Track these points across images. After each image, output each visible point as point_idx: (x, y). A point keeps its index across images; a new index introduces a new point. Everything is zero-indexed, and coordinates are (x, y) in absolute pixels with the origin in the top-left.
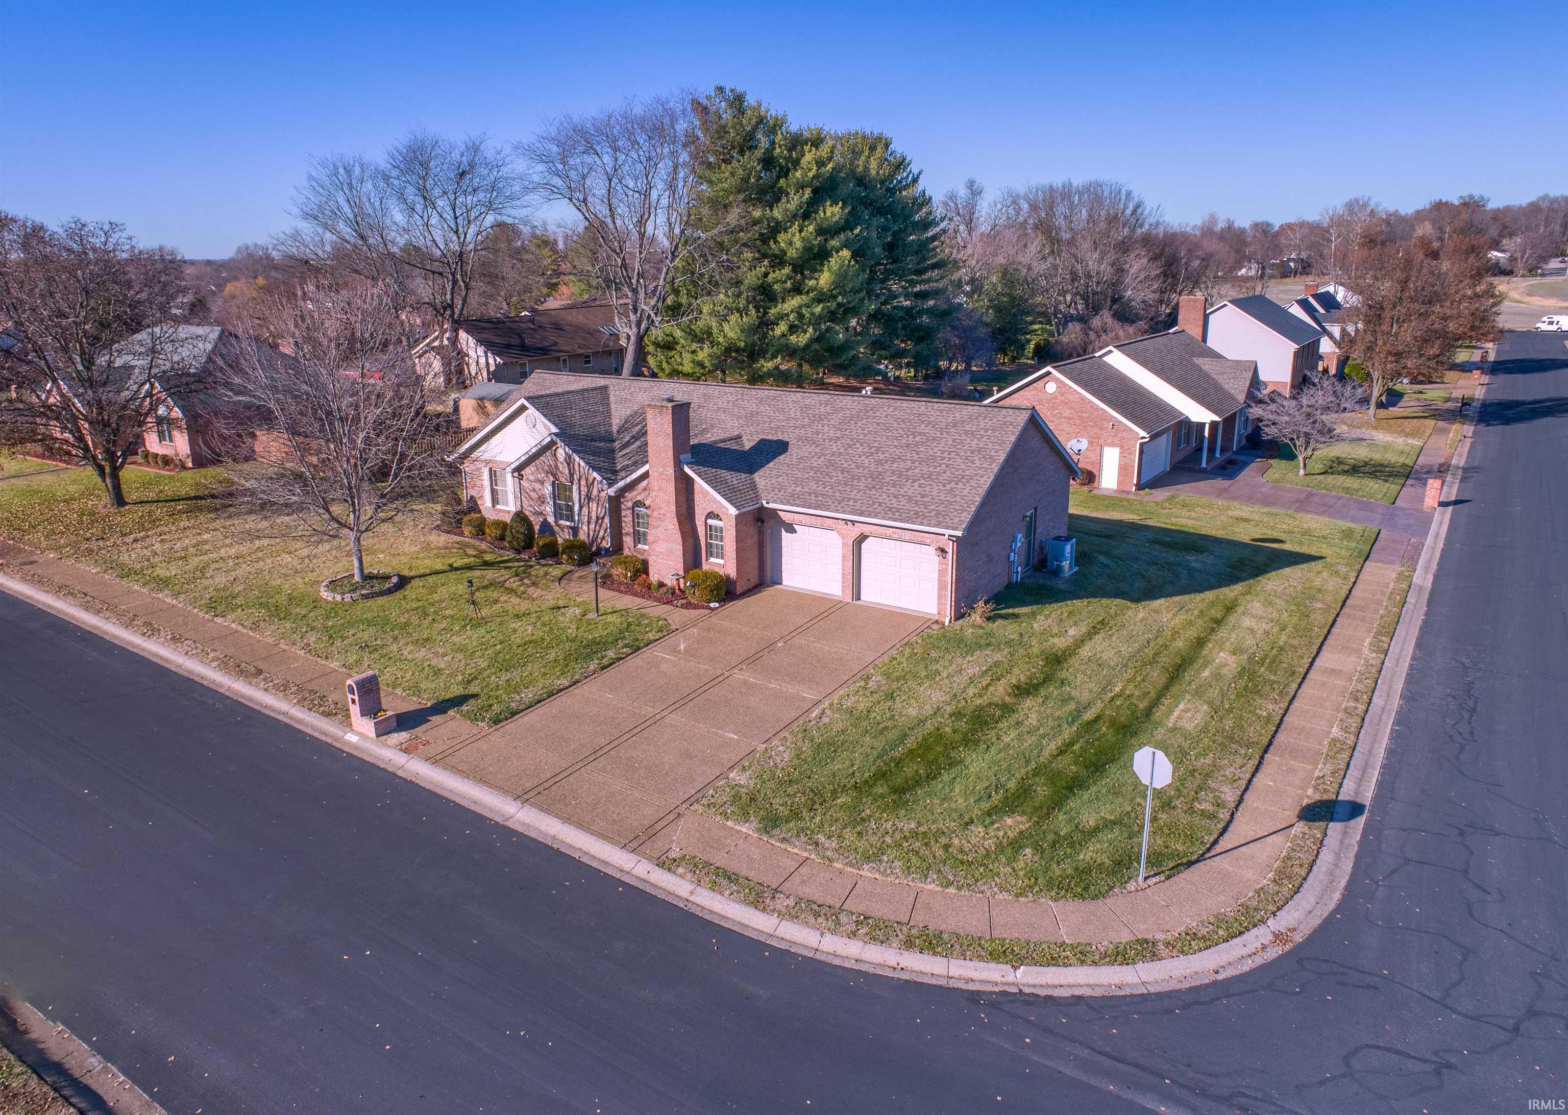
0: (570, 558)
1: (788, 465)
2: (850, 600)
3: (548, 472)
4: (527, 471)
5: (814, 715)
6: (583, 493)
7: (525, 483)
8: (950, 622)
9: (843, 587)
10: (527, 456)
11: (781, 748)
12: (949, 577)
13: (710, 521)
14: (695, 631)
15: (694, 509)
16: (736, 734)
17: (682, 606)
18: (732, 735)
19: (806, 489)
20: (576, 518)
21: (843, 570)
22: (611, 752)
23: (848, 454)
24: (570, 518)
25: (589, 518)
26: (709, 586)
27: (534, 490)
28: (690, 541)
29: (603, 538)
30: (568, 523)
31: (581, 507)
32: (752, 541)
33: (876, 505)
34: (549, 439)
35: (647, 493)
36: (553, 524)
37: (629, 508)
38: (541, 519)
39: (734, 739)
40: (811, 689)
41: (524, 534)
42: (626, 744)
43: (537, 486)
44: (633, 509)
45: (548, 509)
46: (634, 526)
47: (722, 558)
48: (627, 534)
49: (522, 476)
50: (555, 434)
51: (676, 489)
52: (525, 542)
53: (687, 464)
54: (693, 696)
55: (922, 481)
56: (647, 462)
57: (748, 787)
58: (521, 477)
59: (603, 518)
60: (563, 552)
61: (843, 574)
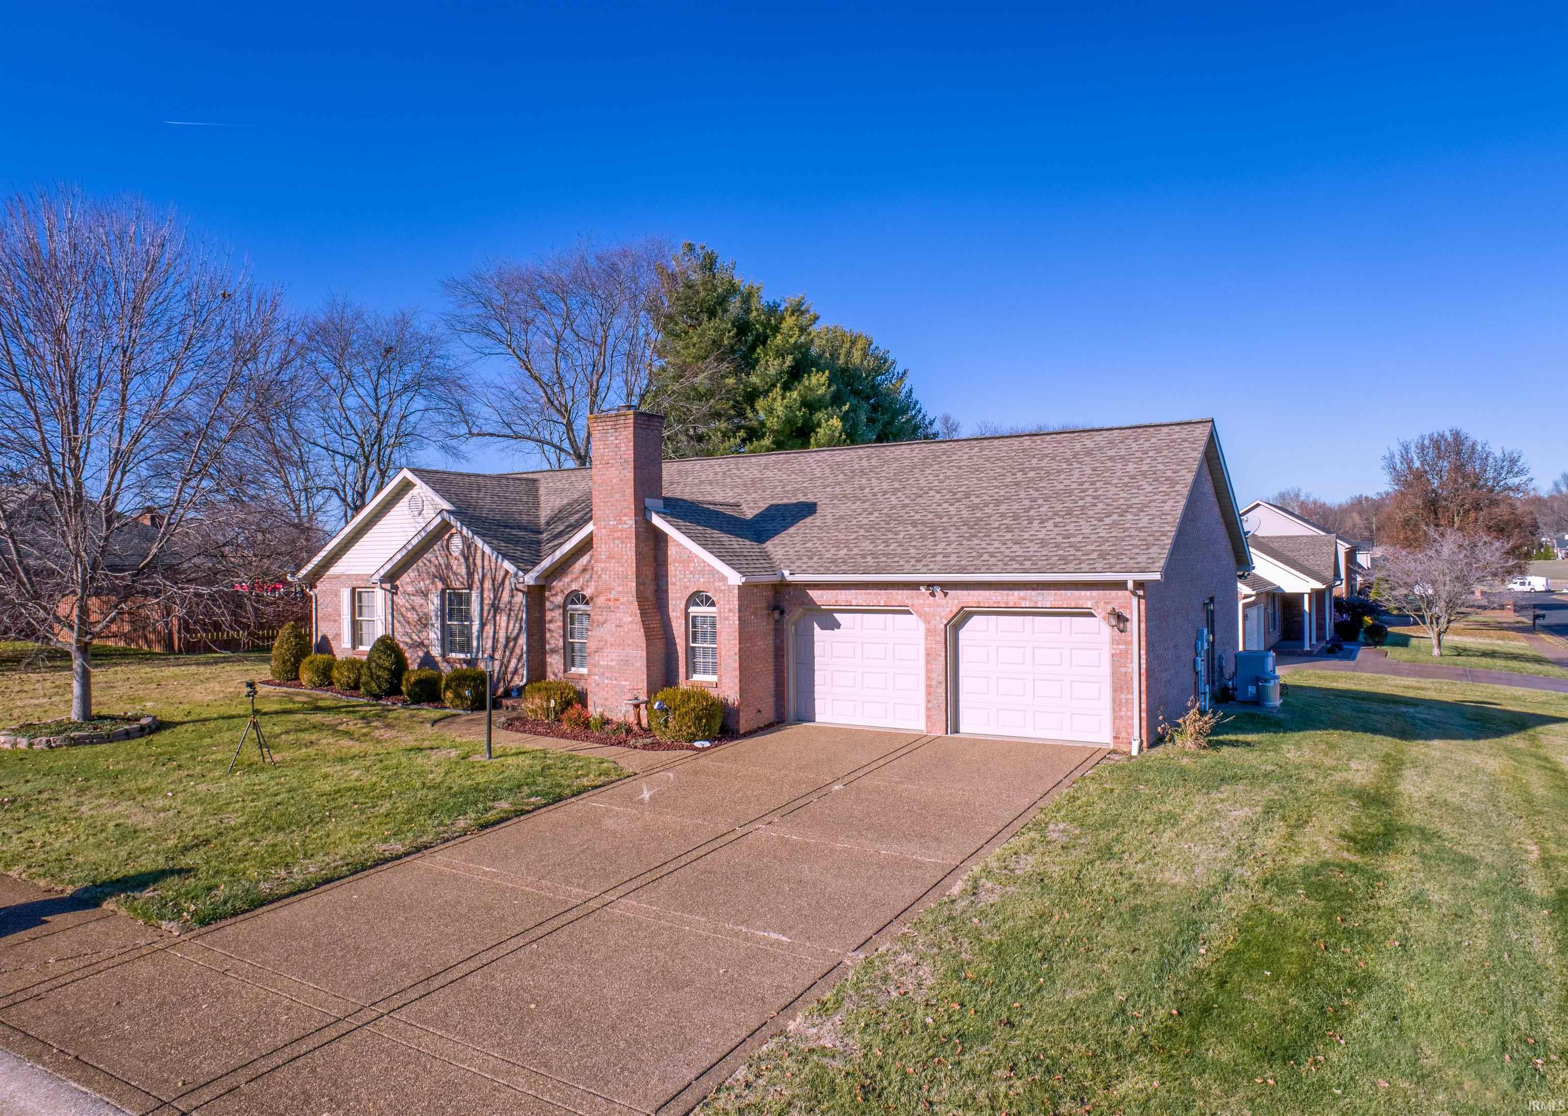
0: (458, 695)
1: (820, 528)
2: (940, 733)
3: (435, 576)
4: (406, 581)
5: (956, 890)
6: (486, 602)
7: (400, 600)
8: (1140, 749)
9: (928, 709)
10: (404, 552)
11: (906, 957)
12: (1135, 665)
13: (693, 610)
14: (671, 775)
15: (666, 591)
16: (783, 932)
17: (645, 747)
18: (774, 936)
19: (856, 551)
20: (475, 644)
21: (928, 678)
22: (470, 979)
23: (917, 504)
24: (465, 647)
25: (495, 640)
26: (694, 709)
27: (413, 608)
28: (660, 644)
29: (515, 672)
30: (462, 656)
31: (483, 625)
32: (765, 644)
33: (986, 557)
34: (438, 520)
35: (587, 576)
36: (439, 659)
37: (559, 607)
38: (421, 654)
39: (780, 943)
40: (928, 848)
41: (390, 670)
42: (511, 960)
43: (418, 600)
44: (564, 606)
45: (432, 635)
46: (564, 636)
47: (714, 673)
48: (553, 651)
49: (397, 588)
50: (449, 512)
51: (638, 553)
52: (391, 683)
53: (657, 513)
54: (672, 866)
55: (1058, 520)
56: (591, 518)
57: (846, 1056)
58: (394, 590)
59: (516, 639)
60: (448, 686)
61: (928, 686)
